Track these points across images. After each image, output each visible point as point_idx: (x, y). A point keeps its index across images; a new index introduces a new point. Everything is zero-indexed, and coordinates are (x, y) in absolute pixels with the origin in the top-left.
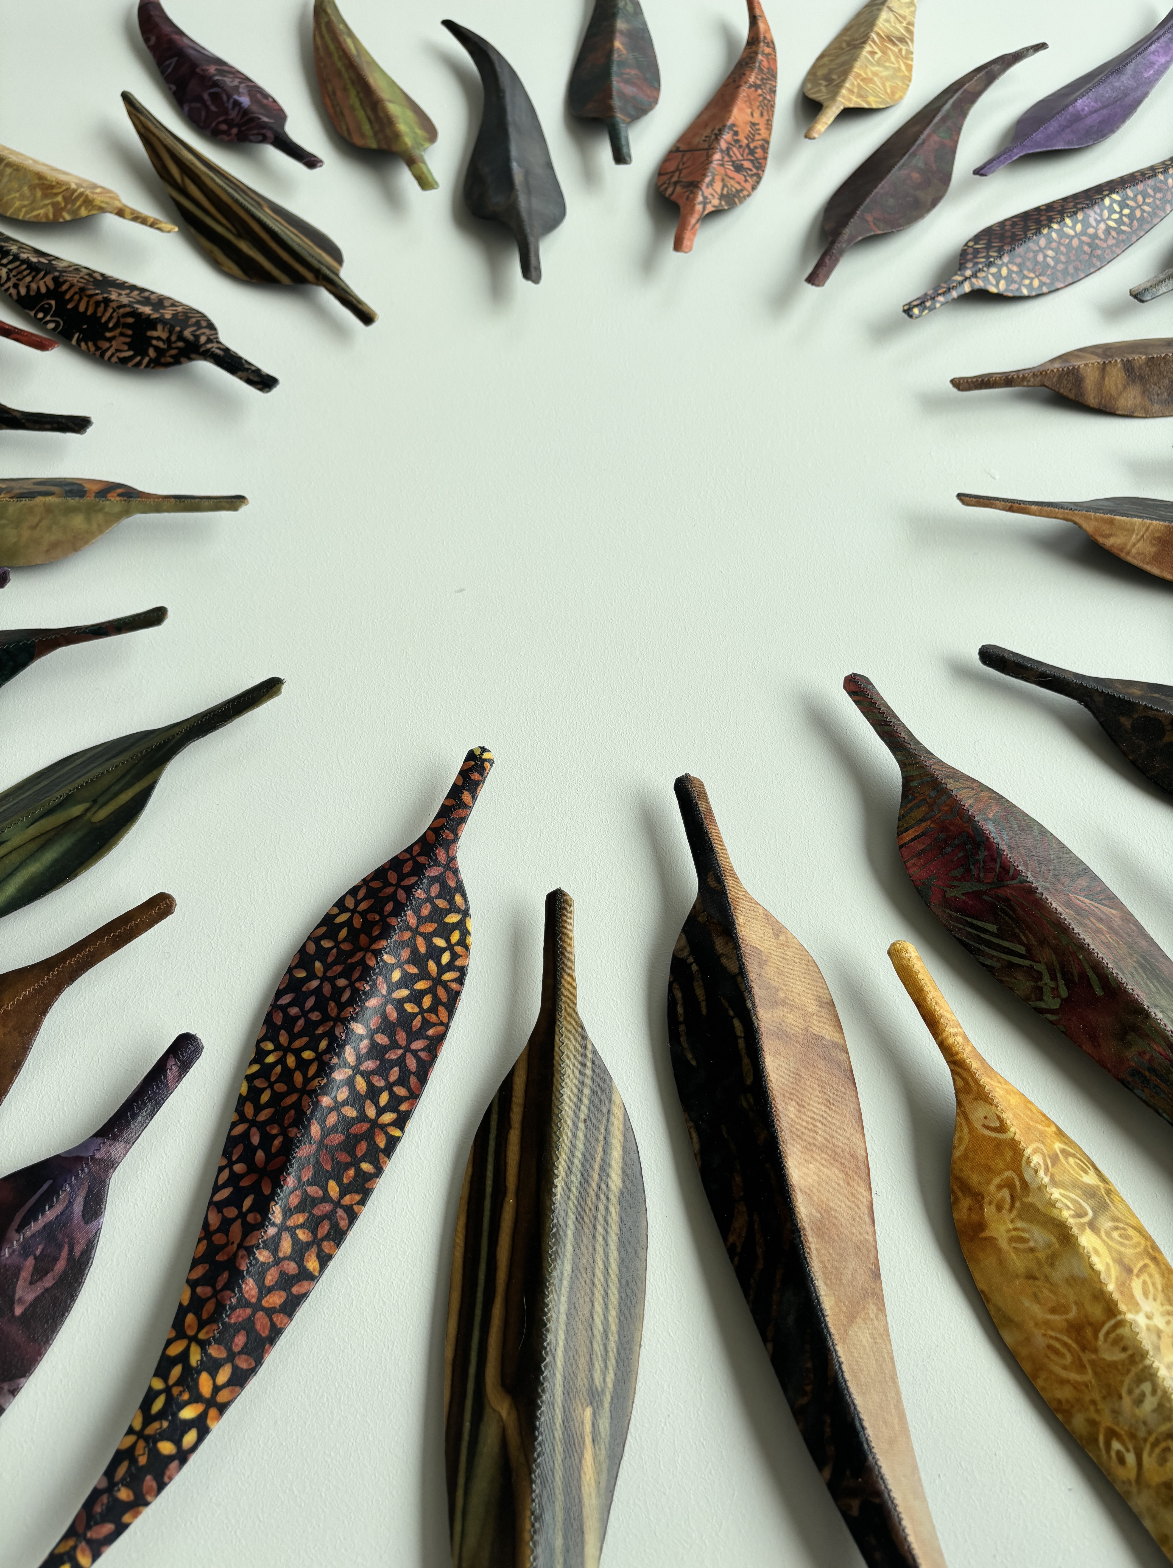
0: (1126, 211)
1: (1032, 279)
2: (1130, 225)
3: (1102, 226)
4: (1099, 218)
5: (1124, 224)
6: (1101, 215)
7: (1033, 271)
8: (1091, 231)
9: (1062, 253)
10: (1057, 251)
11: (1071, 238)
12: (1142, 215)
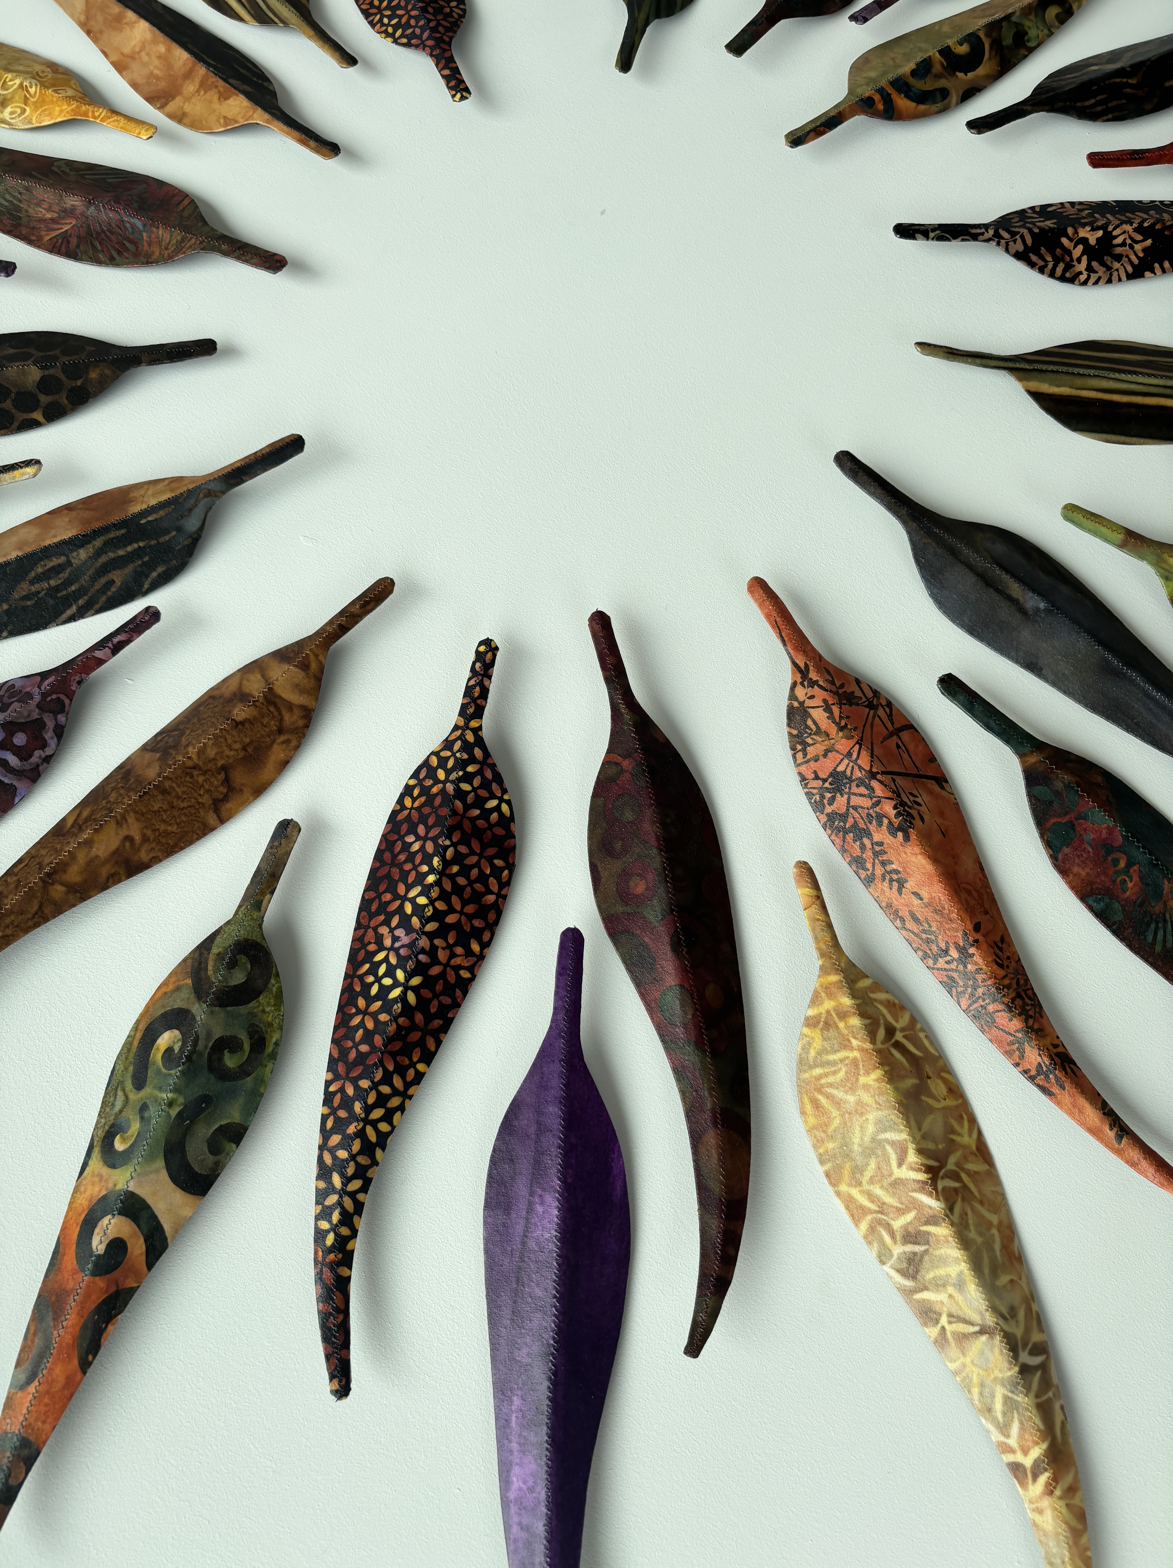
0: (374, 990)
1: (414, 800)
2: (361, 978)
3: (388, 942)
4: (397, 945)
5: (368, 973)
6: (397, 951)
7: (418, 809)
8: (395, 921)
9: (405, 862)
10: (411, 857)
11: (409, 888)
12: (356, 1006)
